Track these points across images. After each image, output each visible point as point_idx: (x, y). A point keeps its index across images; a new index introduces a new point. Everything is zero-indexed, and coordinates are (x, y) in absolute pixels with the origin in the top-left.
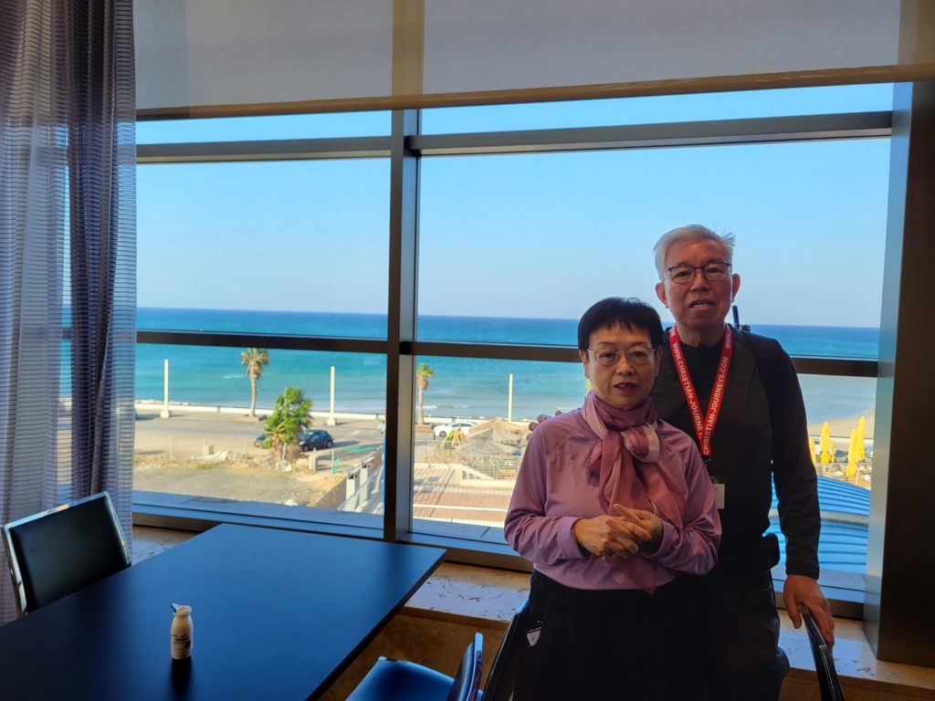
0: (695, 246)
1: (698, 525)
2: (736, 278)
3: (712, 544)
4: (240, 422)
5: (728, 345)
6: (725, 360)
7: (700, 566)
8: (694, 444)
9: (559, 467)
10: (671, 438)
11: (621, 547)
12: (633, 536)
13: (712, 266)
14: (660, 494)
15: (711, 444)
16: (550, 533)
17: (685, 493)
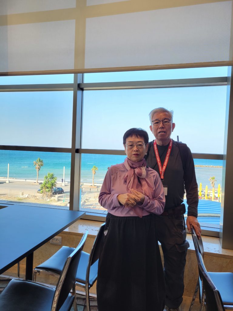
0: (161, 114)
1: (158, 199)
2: (174, 125)
3: (162, 205)
4: (33, 185)
5: (171, 145)
6: (169, 150)
7: (157, 211)
8: (158, 174)
9: (115, 179)
10: (151, 172)
11: (130, 202)
12: (135, 200)
13: (166, 120)
14: (145, 187)
15: (164, 175)
16: (111, 199)
17: (154, 188)
